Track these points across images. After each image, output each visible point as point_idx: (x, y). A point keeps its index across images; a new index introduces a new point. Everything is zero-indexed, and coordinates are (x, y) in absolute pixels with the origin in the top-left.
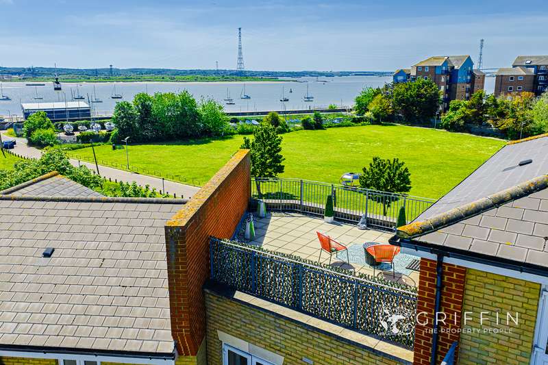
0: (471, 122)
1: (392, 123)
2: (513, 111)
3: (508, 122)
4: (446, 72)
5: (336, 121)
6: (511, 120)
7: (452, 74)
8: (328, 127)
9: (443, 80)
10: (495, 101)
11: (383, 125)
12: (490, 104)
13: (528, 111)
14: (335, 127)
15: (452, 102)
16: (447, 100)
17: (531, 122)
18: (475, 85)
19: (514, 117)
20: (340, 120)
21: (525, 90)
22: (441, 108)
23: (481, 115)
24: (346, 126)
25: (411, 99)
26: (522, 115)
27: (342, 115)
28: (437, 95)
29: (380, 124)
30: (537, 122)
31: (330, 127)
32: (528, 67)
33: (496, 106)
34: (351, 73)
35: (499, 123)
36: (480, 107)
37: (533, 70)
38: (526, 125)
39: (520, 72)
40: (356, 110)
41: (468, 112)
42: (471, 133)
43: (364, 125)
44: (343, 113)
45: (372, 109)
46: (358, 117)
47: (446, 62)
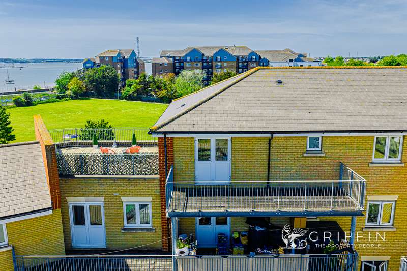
0: (141, 94)
1: (87, 98)
2: (165, 85)
3: (163, 93)
4: (120, 61)
5: (43, 99)
6: (165, 91)
7: (124, 62)
8: (37, 104)
9: (118, 66)
10: (153, 79)
11: (81, 99)
12: (151, 81)
13: (173, 85)
14: (43, 103)
15: (127, 81)
16: (124, 80)
17: (176, 91)
18: (140, 69)
19: (166, 89)
20: (46, 98)
21: (169, 72)
22: (120, 85)
23: (147, 88)
24: (53, 102)
25: (99, 80)
26: (170, 88)
27: (47, 94)
28: (116, 76)
29: (79, 99)
30: (179, 91)
31: (39, 103)
32: (169, 57)
33: (155, 82)
34: (43, 60)
35: (158, 93)
36: (146, 84)
37: (172, 59)
38: (173, 93)
39: (165, 60)
40: (58, 89)
41: (138, 87)
42: (142, 100)
43: (67, 100)
44: (47, 92)
45: (71, 88)
46: (61, 94)
47: (119, 54)
